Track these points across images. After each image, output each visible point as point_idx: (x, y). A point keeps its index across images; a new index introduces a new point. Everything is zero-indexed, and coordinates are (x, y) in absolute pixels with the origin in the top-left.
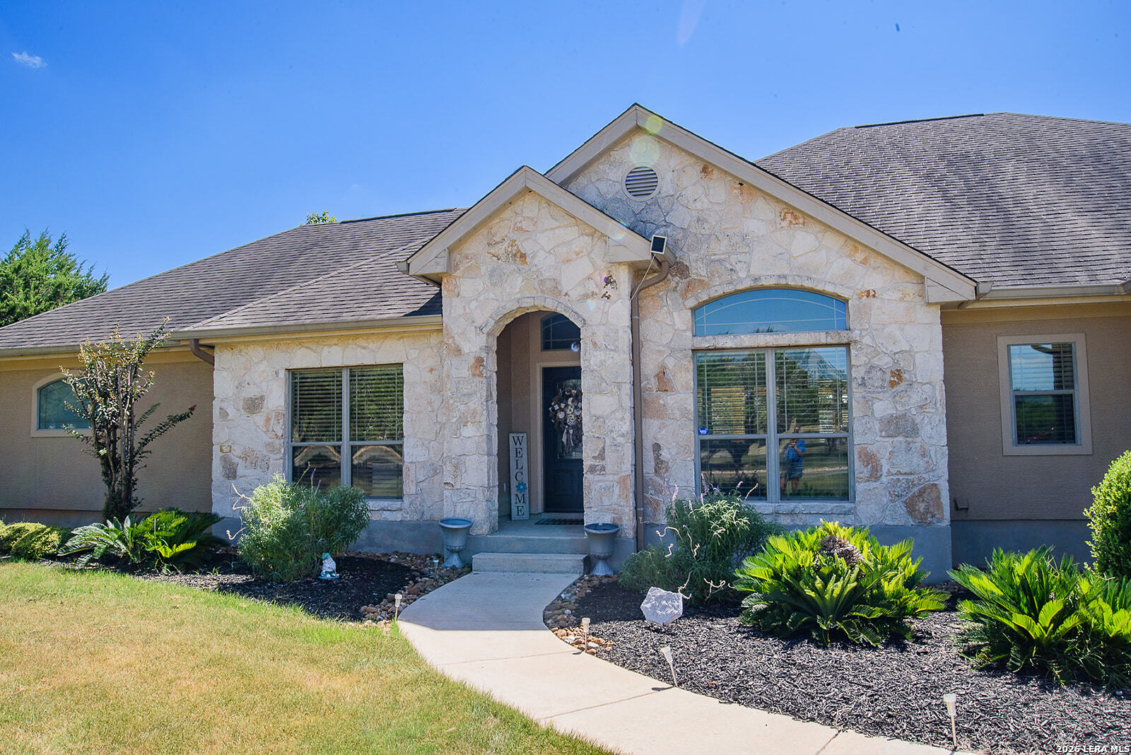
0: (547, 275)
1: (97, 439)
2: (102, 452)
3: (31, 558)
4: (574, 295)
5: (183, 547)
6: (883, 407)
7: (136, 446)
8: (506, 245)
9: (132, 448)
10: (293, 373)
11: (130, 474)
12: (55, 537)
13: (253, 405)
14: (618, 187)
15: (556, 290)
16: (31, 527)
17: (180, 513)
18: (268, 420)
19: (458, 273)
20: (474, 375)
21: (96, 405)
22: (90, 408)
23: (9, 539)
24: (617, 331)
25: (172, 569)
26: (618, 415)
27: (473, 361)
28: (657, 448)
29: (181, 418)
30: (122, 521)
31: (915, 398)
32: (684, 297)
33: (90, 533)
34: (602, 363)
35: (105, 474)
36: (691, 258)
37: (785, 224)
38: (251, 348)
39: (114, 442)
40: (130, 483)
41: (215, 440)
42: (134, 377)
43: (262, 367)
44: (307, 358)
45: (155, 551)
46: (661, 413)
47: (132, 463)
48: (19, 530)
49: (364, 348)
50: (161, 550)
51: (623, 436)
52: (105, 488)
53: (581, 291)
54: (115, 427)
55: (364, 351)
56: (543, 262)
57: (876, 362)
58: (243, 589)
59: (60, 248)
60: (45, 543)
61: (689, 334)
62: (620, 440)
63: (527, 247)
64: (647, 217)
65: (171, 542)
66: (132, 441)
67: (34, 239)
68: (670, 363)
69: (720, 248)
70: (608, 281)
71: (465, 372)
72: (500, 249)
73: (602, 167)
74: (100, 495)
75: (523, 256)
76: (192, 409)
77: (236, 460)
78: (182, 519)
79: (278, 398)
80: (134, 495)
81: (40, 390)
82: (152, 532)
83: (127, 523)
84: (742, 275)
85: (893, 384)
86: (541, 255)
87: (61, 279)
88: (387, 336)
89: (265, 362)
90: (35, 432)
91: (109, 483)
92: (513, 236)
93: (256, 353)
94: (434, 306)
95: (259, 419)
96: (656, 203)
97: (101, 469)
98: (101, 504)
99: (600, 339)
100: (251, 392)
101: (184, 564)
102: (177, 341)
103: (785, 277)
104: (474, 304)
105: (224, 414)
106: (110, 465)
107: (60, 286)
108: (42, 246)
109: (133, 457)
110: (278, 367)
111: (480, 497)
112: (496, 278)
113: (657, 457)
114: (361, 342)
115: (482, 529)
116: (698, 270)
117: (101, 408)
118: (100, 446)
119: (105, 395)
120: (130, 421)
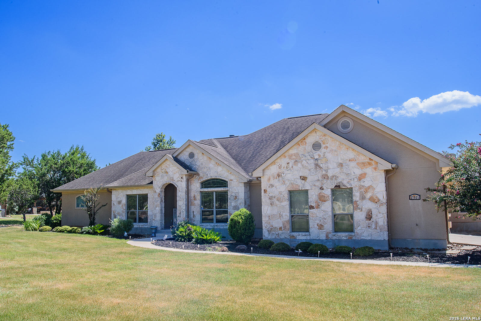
0: (171, 176)
1: (88, 210)
2: (89, 213)
3: (75, 233)
4: (176, 180)
5: (102, 231)
6: (233, 204)
7: (95, 211)
8: (164, 170)
9: (95, 212)
10: (127, 195)
11: (94, 217)
12: (80, 229)
13: (120, 202)
14: (187, 157)
15: (173, 180)
16: (75, 228)
17: (102, 225)
18: (122, 206)
19: (155, 176)
20: (158, 197)
21: (88, 203)
22: (86, 203)
23: (72, 230)
24: (183, 188)
25: (100, 235)
26: (183, 205)
27: (158, 194)
28: (193, 212)
29: (105, 206)
30: (92, 226)
31: (239, 202)
32: (199, 180)
33: (86, 228)
34: (181, 195)
35: (89, 217)
36: (200, 172)
37: (217, 165)
38: (119, 190)
39: (91, 211)
40: (94, 219)
41: (112, 210)
42: (95, 197)
43: (121, 194)
44: (130, 192)
45: (97, 231)
46: (194, 205)
47: (95, 215)
48: (73, 228)
49: (140, 190)
50: (98, 231)
51: (184, 209)
52: (89, 220)
53: (177, 180)
54: (91, 207)
55: (141, 191)
56: (170, 173)
57: (232, 194)
58: (111, 237)
59: (82, 149)
60: (78, 231)
61: (199, 188)
62: (183, 210)
63: (168, 170)
64: (192, 163)
65: (100, 229)
66: (94, 210)
67: (75, 147)
68: (196, 194)
69: (205, 170)
70: (182, 178)
71: (157, 196)
72: (163, 171)
73: (184, 152)
74: (89, 221)
75: (167, 172)
76: (107, 204)
77: (116, 214)
78: (102, 226)
79: (124, 201)
80: (95, 222)
81: (77, 198)
82: (96, 228)
83: (93, 226)
84: (209, 176)
85: (235, 199)
86: (170, 172)
87: (83, 162)
88: (145, 188)
89: (122, 193)
90: (76, 208)
91: (90, 219)
92: (165, 168)
93: (120, 191)
94: (152, 183)
95: (121, 205)
96: (194, 160)
97: (88, 216)
98: (89, 223)
99: (180, 190)
100: (119, 200)
101: (102, 234)
102: (103, 189)
103: (216, 176)
104: (159, 182)
105: (114, 204)
106: (90, 215)
107: (82, 164)
108: (77, 149)
109: (95, 213)
110: (124, 194)
111: (159, 222)
112: (162, 177)
113: (193, 214)
114: (140, 189)
115: (159, 229)
116: (201, 175)
117: (89, 203)
118: (89, 212)
119: (89, 201)
120: (94, 206)
